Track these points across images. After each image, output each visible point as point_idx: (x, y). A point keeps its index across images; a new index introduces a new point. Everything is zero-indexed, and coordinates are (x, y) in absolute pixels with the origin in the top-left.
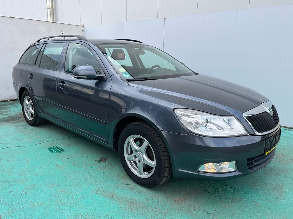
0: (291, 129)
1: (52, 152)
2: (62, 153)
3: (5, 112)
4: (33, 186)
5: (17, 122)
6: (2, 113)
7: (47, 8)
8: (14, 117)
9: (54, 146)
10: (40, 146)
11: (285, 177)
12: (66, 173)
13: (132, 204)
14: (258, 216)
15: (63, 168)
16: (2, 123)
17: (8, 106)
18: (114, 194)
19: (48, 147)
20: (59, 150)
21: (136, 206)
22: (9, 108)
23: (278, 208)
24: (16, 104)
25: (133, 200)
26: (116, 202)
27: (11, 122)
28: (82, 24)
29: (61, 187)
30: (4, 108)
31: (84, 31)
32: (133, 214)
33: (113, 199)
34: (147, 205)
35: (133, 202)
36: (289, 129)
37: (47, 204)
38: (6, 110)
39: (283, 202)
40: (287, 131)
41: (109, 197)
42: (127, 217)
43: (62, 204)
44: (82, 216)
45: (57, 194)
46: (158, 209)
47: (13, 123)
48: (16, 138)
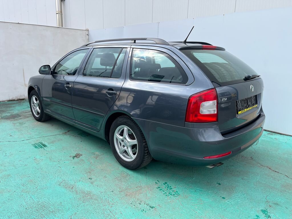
0: (275, 133)
1: (36, 147)
2: (44, 149)
3: (9, 110)
4: (9, 175)
5: (16, 120)
6: (6, 111)
7: (57, 14)
8: (16, 115)
9: (39, 143)
10: (27, 142)
11: (243, 179)
12: (40, 166)
13: (86, 196)
14: (197, 212)
15: (40, 161)
16: (3, 120)
17: (14, 105)
18: (75, 186)
19: (34, 143)
20: (43, 146)
21: (89, 197)
22: (14, 107)
23: (220, 207)
24: (22, 104)
25: (89, 192)
26: (73, 193)
27: (11, 119)
28: (86, 29)
29: (31, 178)
30: (10, 107)
31: (88, 35)
32: (83, 204)
33: (71, 190)
34: (99, 197)
35: (88, 194)
36: (273, 133)
37: (13, 191)
38: (11, 109)
39: (228, 202)
40: (269, 136)
41: (69, 188)
42: (77, 206)
43: (26, 192)
44: (39, 203)
45: (25, 184)
46: (108, 201)
47: (12, 120)
48: (10, 134)
